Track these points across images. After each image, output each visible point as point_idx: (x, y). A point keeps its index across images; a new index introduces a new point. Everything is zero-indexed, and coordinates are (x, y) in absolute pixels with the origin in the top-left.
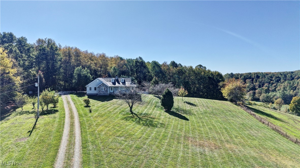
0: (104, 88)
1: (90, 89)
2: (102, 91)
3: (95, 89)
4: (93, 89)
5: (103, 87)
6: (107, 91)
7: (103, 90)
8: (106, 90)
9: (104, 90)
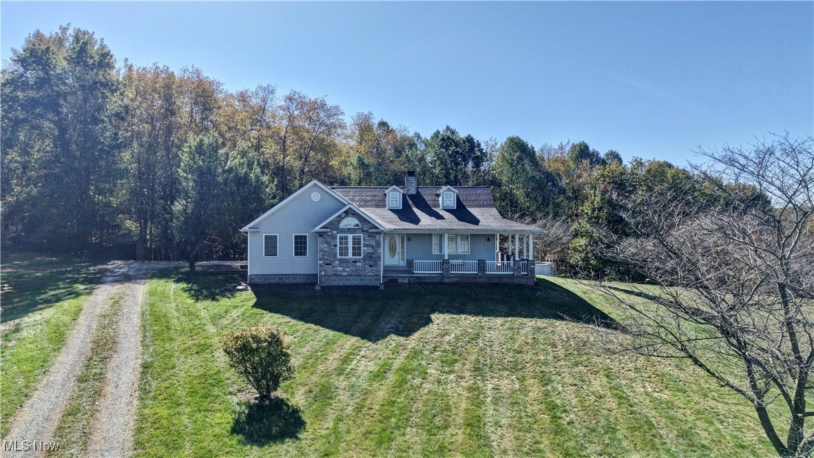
0: (356, 241)
1: (271, 246)
2: (346, 261)
3: (300, 245)
4: (286, 246)
5: (350, 237)
6: (373, 259)
7: (350, 256)
8: (371, 250)
9: (356, 251)
